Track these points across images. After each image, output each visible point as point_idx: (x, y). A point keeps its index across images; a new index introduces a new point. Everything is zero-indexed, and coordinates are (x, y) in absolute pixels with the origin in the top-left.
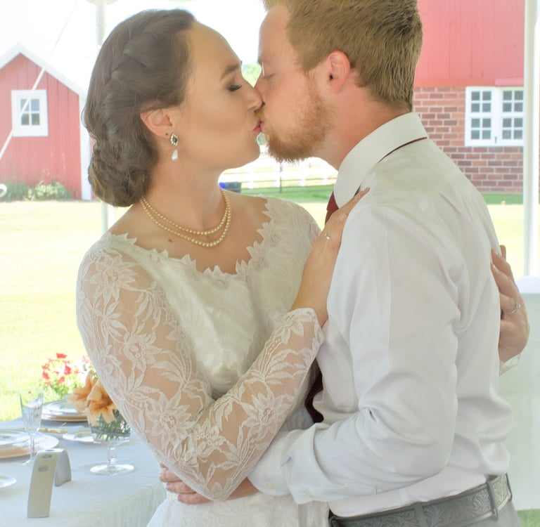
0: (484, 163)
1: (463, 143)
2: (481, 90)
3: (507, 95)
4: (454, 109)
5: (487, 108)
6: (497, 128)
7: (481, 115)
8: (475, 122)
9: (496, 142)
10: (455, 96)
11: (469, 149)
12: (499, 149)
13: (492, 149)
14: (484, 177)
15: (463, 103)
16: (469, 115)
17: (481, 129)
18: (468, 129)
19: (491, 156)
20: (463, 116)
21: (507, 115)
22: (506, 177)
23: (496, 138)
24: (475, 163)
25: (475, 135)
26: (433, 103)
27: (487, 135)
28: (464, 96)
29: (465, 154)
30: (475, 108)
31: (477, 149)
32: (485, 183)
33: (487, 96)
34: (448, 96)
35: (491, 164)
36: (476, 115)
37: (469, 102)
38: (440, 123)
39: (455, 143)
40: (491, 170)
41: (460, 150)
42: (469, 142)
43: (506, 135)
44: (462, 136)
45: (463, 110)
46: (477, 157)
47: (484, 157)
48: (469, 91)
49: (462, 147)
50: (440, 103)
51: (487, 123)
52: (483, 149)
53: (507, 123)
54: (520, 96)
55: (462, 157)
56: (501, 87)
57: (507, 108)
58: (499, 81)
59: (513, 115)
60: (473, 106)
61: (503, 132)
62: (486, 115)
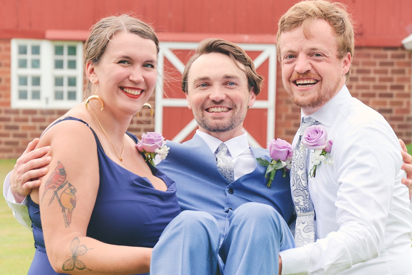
1: (9, 104)
2: (29, 43)
3: (59, 51)
5: (36, 64)
6: (48, 88)
7: (29, 72)
8: (23, 81)
9: (47, 103)
11: (16, 112)
12: (51, 112)
13: (43, 112)
15: (9, 57)
16: (16, 72)
17: (30, 88)
18: (15, 87)
20: (9, 73)
21: (60, 72)
23: (47, 99)
24: (24, 128)
25: (23, 95)
27: (36, 95)
28: (9, 49)
29: (12, 116)
30: (23, 64)
31: (27, 110)
33: (36, 50)
36: (23, 72)
37: (15, 56)
41: (7, 112)
43: (59, 96)
44: (8, 96)
45: (9, 65)
46: (26, 120)
47: (34, 120)
49: (8, 108)
51: (37, 81)
53: (59, 82)
54: (72, 51)
55: (8, 120)
56: (53, 40)
57: (59, 65)
58: (50, 34)
59: (66, 72)
60: (20, 61)
61: (55, 92)
62: (36, 72)
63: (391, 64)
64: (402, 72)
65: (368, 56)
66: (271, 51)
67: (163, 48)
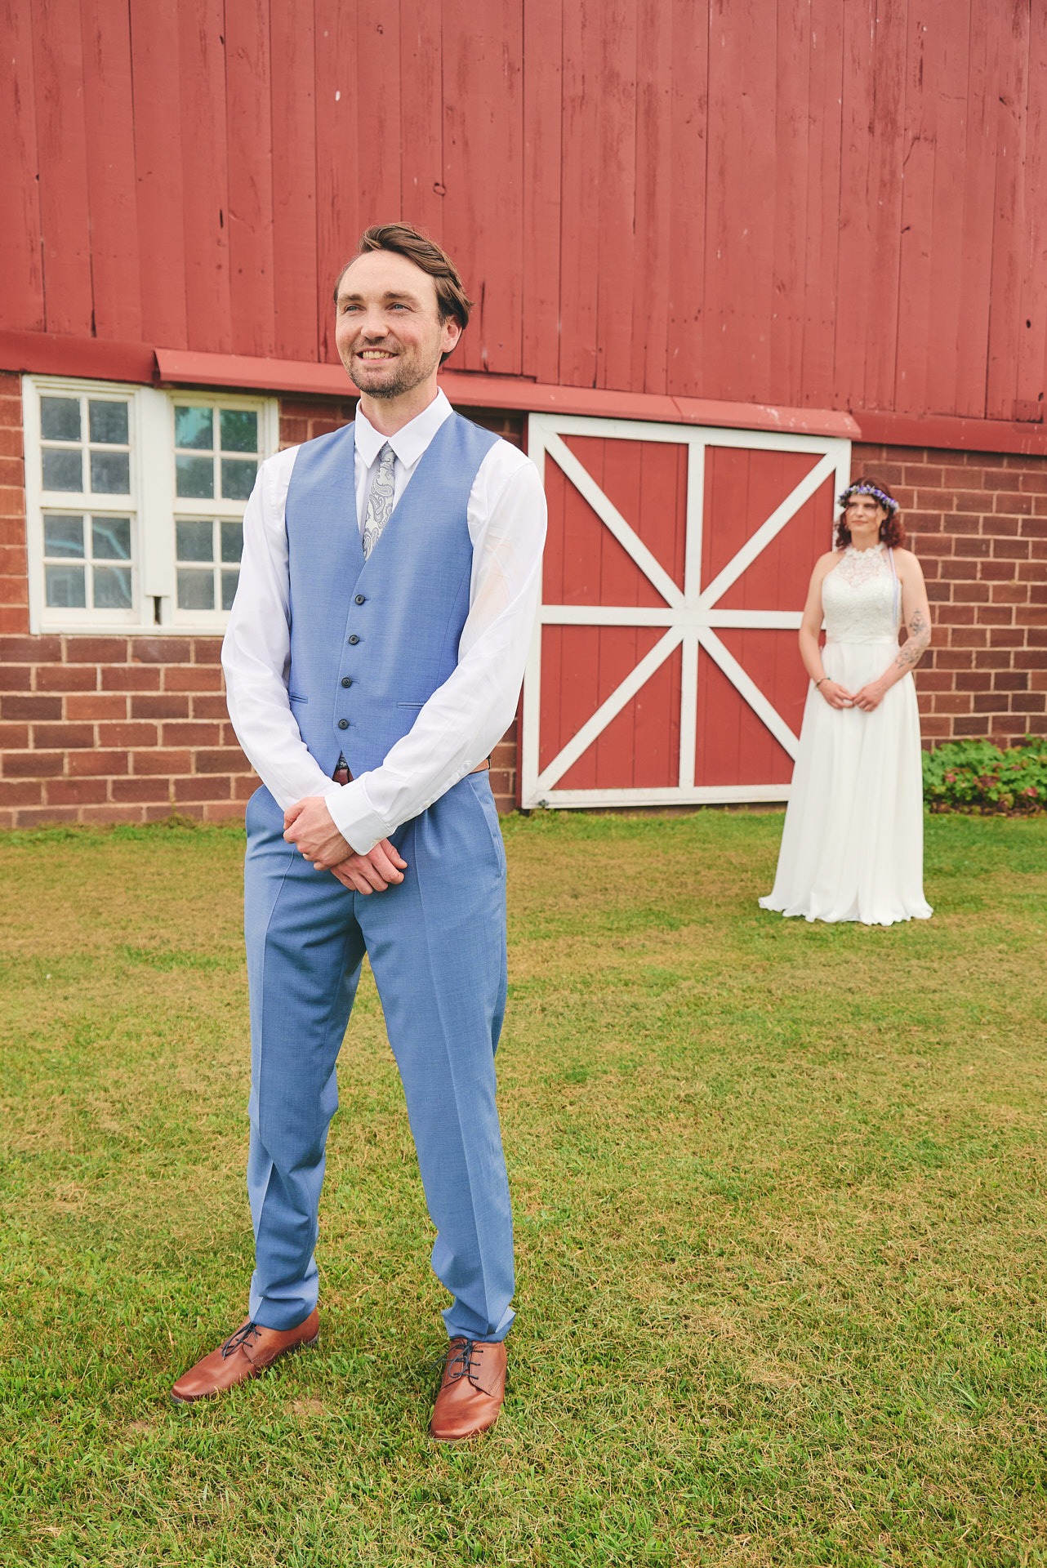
0: (117, 706)
1: (21, 618)
2: (85, 393)
3: (191, 427)
5: (114, 475)
6: (159, 564)
7: (88, 502)
8: (65, 531)
9: (157, 618)
11: (48, 648)
12: (171, 648)
13: (142, 648)
14: (117, 763)
15: (13, 443)
16: (36, 499)
17: (88, 563)
18: (37, 559)
19: (146, 679)
20: (19, 503)
22: (203, 762)
23: (157, 600)
24: (77, 707)
25: (65, 592)
27: (116, 591)
29: (34, 667)
31: (85, 645)
32: (124, 791)
33: (112, 424)
35: (144, 708)
36: (64, 501)
37: (33, 441)
40: (147, 736)
41: (12, 649)
42: (44, 617)
44: (19, 589)
45: (16, 475)
46: (85, 681)
47: (113, 680)
48: (31, 393)
49: (17, 634)
51: (116, 535)
52: (108, 647)
53: (191, 540)
55: (20, 679)
57: (193, 481)
59: (218, 508)
60: (49, 457)
61: (183, 580)
62: (111, 503)
66: (837, 458)
67: (543, 432)
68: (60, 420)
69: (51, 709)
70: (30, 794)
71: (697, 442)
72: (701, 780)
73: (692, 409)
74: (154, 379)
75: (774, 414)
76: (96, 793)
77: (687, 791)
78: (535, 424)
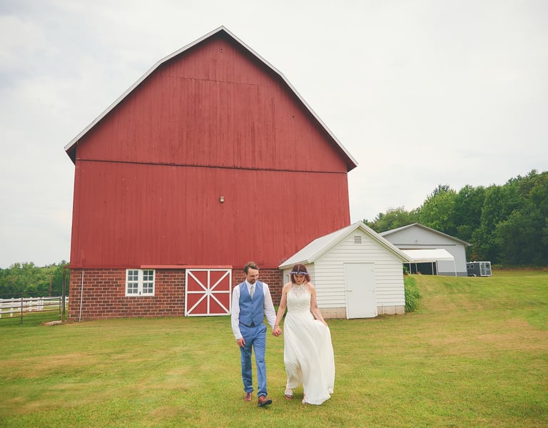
0: (135, 304)
1: (124, 295)
2: (133, 270)
3: (145, 273)
4: (120, 279)
5: (136, 279)
6: (140, 288)
7: (133, 282)
8: (130, 285)
9: (140, 294)
10: (121, 273)
11: (127, 298)
12: (142, 298)
13: (138, 298)
14: (134, 311)
15: (125, 276)
16: (127, 282)
17: (133, 288)
18: (127, 288)
19: (138, 301)
20: (125, 282)
21: (145, 282)
22: (145, 311)
23: (140, 292)
24: (130, 305)
25: (130, 292)
26: (110, 276)
27: (136, 291)
28: (125, 273)
29: (125, 300)
30: (130, 279)
31: (131, 298)
32: (135, 314)
33: (136, 273)
34: (116, 273)
35: (137, 305)
36: (131, 282)
38: (113, 286)
39: (120, 295)
40: (138, 308)
41: (123, 298)
42: (127, 295)
43: (145, 291)
44: (124, 292)
45: (125, 279)
46: (131, 301)
47: (134, 301)
48: (127, 271)
50: (113, 276)
51: (136, 285)
52: (134, 298)
53: (145, 285)
54: (151, 273)
55: (124, 302)
56: (143, 269)
57: (145, 279)
58: (142, 267)
59: (148, 282)
60: (129, 277)
61: (144, 290)
62: (136, 282)
63: (274, 275)
64: (278, 278)
65: (266, 272)
66: (230, 271)
67: (188, 271)
68: (130, 273)
69: (127, 305)
70: (124, 314)
71: (209, 271)
72: (210, 313)
73: (207, 267)
74: (140, 268)
75: (220, 266)
76: (132, 314)
77: (208, 314)
78: (187, 270)
